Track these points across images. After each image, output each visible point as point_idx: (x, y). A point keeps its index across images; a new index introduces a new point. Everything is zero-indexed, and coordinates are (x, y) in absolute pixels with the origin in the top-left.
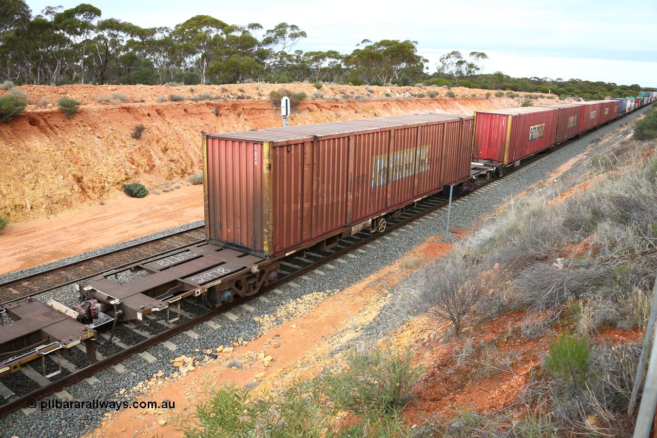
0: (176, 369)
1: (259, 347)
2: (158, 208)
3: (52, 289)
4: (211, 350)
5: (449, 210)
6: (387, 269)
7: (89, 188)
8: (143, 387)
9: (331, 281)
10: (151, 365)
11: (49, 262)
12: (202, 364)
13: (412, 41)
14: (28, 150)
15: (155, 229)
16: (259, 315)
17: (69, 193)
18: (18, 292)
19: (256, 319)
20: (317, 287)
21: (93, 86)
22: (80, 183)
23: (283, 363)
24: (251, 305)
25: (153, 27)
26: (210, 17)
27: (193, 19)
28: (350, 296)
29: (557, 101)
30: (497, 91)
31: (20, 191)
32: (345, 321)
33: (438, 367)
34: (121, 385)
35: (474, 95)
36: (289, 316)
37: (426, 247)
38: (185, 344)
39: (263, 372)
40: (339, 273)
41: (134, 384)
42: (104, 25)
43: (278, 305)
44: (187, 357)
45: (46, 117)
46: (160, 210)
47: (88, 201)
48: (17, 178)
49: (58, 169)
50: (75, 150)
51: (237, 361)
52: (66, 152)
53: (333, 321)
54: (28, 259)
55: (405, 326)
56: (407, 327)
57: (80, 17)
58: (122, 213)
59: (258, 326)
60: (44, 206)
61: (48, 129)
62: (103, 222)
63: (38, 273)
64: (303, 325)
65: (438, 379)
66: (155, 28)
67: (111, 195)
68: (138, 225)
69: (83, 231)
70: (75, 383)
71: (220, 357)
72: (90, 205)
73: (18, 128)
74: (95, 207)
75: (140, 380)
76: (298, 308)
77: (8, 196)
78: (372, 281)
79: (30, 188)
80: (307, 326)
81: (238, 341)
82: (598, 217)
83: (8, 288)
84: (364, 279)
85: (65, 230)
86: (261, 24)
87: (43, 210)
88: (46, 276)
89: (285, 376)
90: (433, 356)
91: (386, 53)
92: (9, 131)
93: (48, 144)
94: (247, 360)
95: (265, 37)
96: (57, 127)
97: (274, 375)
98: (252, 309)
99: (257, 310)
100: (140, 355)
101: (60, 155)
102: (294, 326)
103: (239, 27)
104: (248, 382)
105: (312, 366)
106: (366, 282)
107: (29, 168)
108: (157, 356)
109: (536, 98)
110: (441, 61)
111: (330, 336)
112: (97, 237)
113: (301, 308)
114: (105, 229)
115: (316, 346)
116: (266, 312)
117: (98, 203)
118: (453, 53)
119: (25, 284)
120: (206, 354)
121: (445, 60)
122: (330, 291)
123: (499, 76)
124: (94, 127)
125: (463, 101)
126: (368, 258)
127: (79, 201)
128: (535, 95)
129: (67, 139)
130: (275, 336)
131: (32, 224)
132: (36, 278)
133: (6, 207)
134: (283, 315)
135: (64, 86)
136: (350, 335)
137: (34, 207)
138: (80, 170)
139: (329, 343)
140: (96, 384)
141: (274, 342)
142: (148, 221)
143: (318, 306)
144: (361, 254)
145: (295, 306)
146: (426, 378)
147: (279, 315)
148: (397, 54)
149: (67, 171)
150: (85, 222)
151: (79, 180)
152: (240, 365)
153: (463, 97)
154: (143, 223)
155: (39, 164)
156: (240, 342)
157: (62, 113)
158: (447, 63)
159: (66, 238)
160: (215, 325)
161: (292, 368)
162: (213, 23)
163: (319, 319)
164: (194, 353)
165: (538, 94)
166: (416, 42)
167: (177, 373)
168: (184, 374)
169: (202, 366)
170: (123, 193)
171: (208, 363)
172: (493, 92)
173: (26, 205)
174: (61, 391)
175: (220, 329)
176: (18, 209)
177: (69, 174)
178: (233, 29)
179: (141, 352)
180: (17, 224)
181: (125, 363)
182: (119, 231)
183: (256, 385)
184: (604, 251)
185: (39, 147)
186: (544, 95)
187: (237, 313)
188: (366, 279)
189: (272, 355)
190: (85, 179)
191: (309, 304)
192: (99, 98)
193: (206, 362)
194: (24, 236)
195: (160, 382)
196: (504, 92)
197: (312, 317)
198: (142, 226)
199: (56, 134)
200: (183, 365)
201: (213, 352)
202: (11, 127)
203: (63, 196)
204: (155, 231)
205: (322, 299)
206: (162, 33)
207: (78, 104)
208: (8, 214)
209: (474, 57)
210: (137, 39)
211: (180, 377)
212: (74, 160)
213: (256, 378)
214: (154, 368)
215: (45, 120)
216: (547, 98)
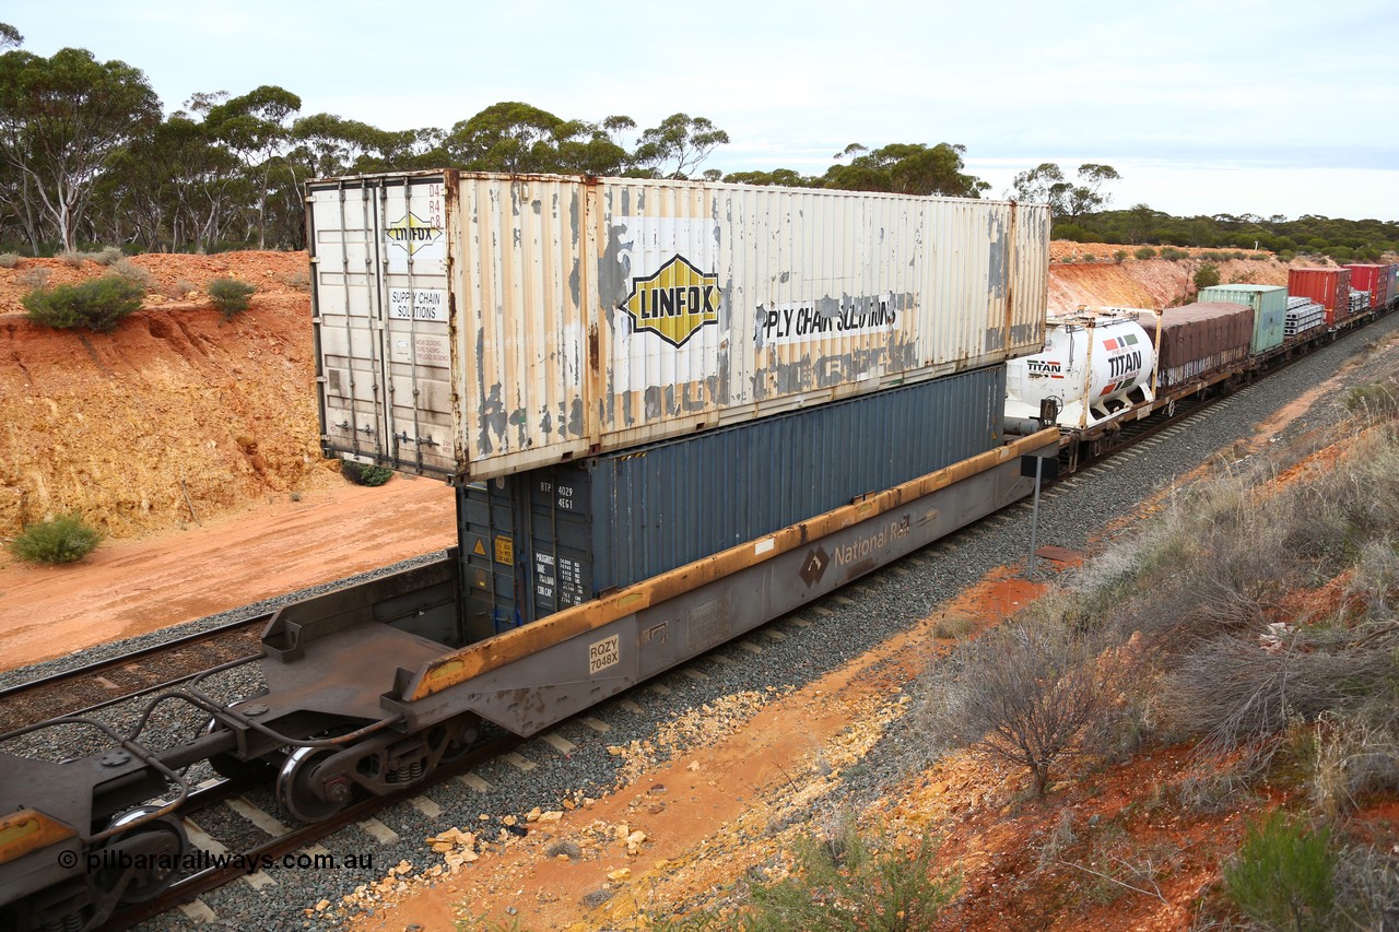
0: (439, 858)
1: (619, 812)
2: (411, 507)
3: (184, 681)
4: (515, 817)
5: (1035, 507)
6: (899, 640)
7: (270, 466)
8: (365, 897)
9: (777, 667)
10: (384, 848)
11: (182, 623)
12: (493, 847)
13: (952, 145)
14: (147, 388)
15: (404, 553)
16: (619, 740)
17: (228, 477)
18: (115, 686)
19: (613, 749)
20: (748, 679)
21: (281, 254)
22: (251, 457)
23: (670, 847)
24: (603, 720)
25: (407, 128)
26: (526, 106)
27: (490, 110)
28: (819, 699)
29: (1274, 265)
30: (1140, 247)
31: (128, 472)
32: (805, 756)
33: (996, 873)
34: (320, 892)
35: (1089, 258)
36: (685, 742)
37: (986, 590)
38: (460, 803)
39: (624, 867)
40: (795, 648)
41: (348, 890)
42: (307, 129)
43: (661, 721)
44: (464, 832)
45: (183, 319)
46: (417, 512)
47: (267, 492)
48: (122, 444)
49: (206, 427)
50: (242, 387)
51: (568, 842)
52: (223, 391)
53: (780, 756)
54: (141, 616)
55: (930, 772)
56: (935, 774)
57: (260, 115)
58: (337, 518)
59: (618, 765)
60: (176, 505)
61: (188, 344)
62: (297, 537)
63: (157, 645)
64: (715, 764)
65: (995, 903)
66: (413, 131)
67: (315, 479)
68: (369, 544)
69: (254, 556)
70: (223, 885)
71: (534, 832)
72: (271, 503)
73: (128, 342)
74: (282, 508)
75: (359, 881)
76: (703, 726)
77: (103, 484)
78: (866, 665)
79: (148, 466)
80: (723, 765)
81: (573, 797)
82: (1363, 529)
83: (95, 676)
84: (849, 663)
85: (218, 554)
86: (632, 117)
87: (174, 513)
88: (175, 652)
89: (671, 877)
90: (987, 847)
91: (897, 171)
92: (110, 348)
93: (187, 376)
94: (590, 840)
95: (641, 145)
96: (206, 339)
97: (648, 873)
98: (604, 728)
99: (615, 729)
100: (362, 825)
101: (211, 397)
102: (695, 765)
103: (586, 125)
104: (590, 889)
105: (729, 857)
106: (853, 668)
107: (147, 426)
108: (397, 829)
109: (1227, 259)
110: (1016, 185)
111: (772, 788)
112: (283, 569)
113: (711, 725)
114: (300, 553)
115: (742, 810)
116: (634, 733)
117: (287, 497)
118: (1043, 167)
119: (131, 668)
120: (502, 826)
121: (1026, 184)
122: (775, 689)
123: (1142, 215)
124: (283, 338)
125: (1067, 271)
126: (858, 617)
127: (247, 494)
128: (1225, 254)
129: (227, 364)
130: (652, 788)
131: (151, 541)
132: (154, 656)
133: (98, 507)
134: (671, 741)
135: (223, 254)
136: (815, 788)
137: (155, 506)
138: (252, 428)
139: (770, 804)
140: (267, 887)
141: (652, 801)
142: (391, 535)
143: (747, 722)
144: (844, 607)
145: (697, 722)
146: (969, 899)
147: (662, 742)
148: (922, 174)
149: (226, 428)
150: (258, 538)
151: (249, 449)
152: (575, 851)
153: (1065, 261)
154: (379, 540)
155: (171, 415)
156: (576, 799)
157: (217, 309)
158: (1031, 190)
159: (219, 570)
160: (523, 762)
161: (689, 858)
162: (533, 118)
163: (749, 751)
164: (477, 824)
165: (1231, 251)
166: (961, 147)
167: (439, 866)
168: (455, 870)
169: (494, 851)
170: (339, 475)
171: (507, 845)
172: (1131, 250)
173: (140, 502)
174: (193, 901)
175: (536, 770)
176: (123, 510)
177: (230, 437)
178: (574, 128)
179: (364, 821)
180: (121, 541)
181: (329, 844)
182: (329, 557)
183: (608, 896)
184: (1375, 608)
185: (168, 381)
186: (1245, 252)
187: (572, 737)
188: (854, 662)
189: (646, 829)
190: (262, 447)
191: (728, 717)
192: (294, 279)
193: (503, 842)
194: (133, 568)
195: (403, 886)
196: (1157, 249)
197: (735, 746)
198: (379, 546)
199: (205, 353)
200: (454, 849)
201: (519, 821)
202: (114, 341)
203: (216, 482)
204: (404, 557)
205: (756, 705)
206: (427, 140)
207: (250, 291)
208: (103, 520)
209: (1088, 175)
210: (375, 154)
211: (446, 874)
212: (239, 408)
213: (610, 880)
214: (394, 854)
215: (181, 324)
216: (1252, 258)
